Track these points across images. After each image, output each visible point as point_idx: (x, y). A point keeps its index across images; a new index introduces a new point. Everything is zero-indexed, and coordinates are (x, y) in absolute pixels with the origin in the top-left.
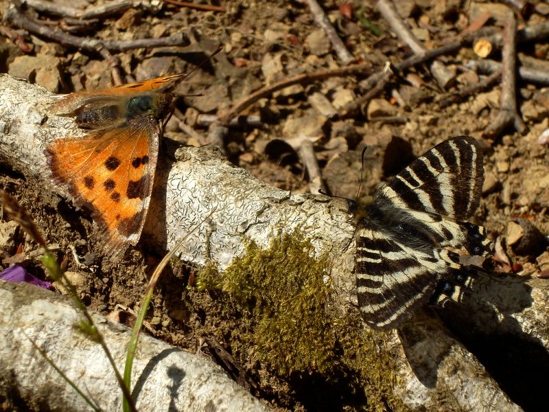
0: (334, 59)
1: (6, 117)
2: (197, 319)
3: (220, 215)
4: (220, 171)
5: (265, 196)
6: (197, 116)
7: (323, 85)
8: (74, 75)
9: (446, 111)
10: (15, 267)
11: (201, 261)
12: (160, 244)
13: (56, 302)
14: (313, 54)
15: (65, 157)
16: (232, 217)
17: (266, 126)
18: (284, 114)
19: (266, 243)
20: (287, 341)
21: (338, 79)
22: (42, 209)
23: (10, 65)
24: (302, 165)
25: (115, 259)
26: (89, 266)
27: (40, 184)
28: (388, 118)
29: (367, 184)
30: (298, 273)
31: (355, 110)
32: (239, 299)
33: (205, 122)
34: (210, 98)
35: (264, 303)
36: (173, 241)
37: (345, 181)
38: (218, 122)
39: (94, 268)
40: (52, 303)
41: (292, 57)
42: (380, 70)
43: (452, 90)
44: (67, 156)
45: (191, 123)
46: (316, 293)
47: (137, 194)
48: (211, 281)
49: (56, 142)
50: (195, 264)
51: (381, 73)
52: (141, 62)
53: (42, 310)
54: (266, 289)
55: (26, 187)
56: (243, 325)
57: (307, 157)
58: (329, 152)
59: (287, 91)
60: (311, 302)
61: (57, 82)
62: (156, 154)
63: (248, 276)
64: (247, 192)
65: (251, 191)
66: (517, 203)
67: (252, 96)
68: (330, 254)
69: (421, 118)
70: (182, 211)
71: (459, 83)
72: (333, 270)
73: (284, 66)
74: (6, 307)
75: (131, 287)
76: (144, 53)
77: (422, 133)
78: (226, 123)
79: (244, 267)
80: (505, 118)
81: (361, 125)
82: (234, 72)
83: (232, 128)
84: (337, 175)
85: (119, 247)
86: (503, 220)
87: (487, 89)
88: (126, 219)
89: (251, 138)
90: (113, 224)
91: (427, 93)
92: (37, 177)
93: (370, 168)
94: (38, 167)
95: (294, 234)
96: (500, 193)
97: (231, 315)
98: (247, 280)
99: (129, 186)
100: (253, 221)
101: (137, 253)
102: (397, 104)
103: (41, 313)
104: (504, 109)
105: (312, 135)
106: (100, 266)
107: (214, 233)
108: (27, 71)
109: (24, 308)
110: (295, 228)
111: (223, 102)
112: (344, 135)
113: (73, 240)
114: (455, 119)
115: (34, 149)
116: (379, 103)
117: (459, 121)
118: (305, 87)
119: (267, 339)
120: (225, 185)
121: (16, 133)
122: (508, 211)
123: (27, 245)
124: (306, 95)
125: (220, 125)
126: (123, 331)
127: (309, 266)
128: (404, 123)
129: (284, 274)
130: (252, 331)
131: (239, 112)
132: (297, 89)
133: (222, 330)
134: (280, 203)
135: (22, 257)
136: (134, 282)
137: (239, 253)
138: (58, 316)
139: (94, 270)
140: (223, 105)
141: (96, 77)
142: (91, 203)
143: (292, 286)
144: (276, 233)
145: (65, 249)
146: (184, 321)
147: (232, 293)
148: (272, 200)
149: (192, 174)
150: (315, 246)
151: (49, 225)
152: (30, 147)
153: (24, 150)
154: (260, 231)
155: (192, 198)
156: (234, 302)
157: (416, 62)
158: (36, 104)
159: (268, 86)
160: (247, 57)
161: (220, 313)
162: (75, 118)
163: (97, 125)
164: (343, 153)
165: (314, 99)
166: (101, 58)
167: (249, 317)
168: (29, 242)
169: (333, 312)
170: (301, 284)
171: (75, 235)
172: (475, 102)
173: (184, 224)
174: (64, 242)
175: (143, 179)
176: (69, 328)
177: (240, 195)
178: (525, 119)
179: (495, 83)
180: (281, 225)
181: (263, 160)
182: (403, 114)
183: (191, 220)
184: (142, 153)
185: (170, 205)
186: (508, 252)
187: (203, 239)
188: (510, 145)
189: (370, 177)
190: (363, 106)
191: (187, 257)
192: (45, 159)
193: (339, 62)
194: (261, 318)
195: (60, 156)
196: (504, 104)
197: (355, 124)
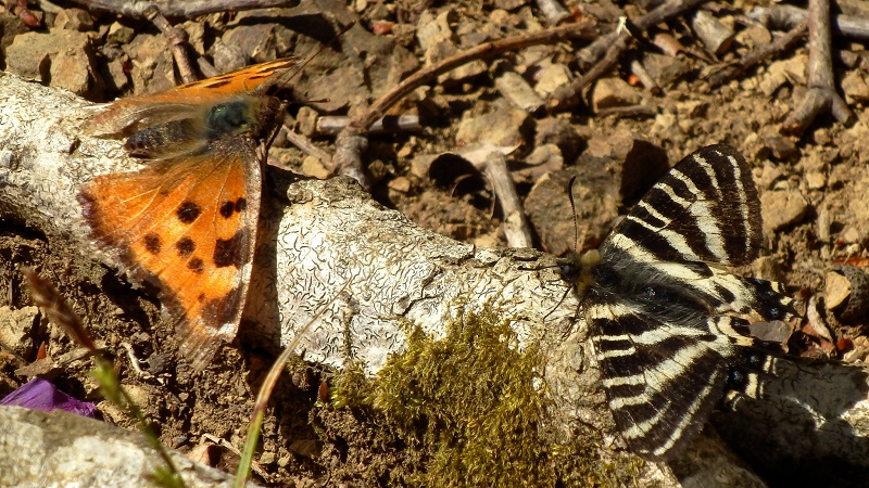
0: (534, 14)
1: (12, 142)
2: (333, 453)
3: (364, 288)
4: (361, 216)
5: (435, 254)
6: (316, 120)
7: (519, 58)
8: (112, 60)
9: (720, 93)
10: (36, 382)
11: (336, 361)
12: (270, 337)
13: (111, 439)
14: (498, 8)
15: (111, 204)
16: (384, 291)
17: (429, 130)
18: (458, 110)
19: (439, 329)
20: (479, 484)
21: (543, 47)
22: (76, 287)
23: (8, 49)
24: (490, 192)
25: (199, 364)
26: (157, 375)
27: (72, 247)
28: (628, 109)
29: (597, 221)
30: (492, 376)
31: (572, 98)
32: (400, 420)
33: (330, 128)
34: (335, 88)
35: (440, 425)
36: (291, 332)
37: (561, 216)
38: (352, 129)
39: (165, 378)
40: (106, 440)
41: (465, 14)
42: (610, 31)
43: (729, 57)
44: (115, 202)
45: (306, 130)
46: (522, 407)
47: (231, 259)
48: (354, 393)
49: (96, 181)
50: (327, 366)
51: (611, 35)
52: (221, 34)
53: (90, 453)
54: (443, 402)
55: (49, 252)
56: (408, 461)
57: (498, 180)
58: (533, 169)
59: (461, 72)
60: (514, 420)
61: (85, 74)
62: (257, 195)
63: (414, 383)
64: (405, 250)
65: (411, 247)
66: (841, 239)
67: (403, 84)
68: (543, 343)
69: (680, 106)
70: (303, 283)
71: (739, 45)
72: (548, 368)
73: (454, 30)
74: (33, 451)
75: (226, 406)
76: (224, 20)
77: (682, 131)
78: (365, 131)
79: (406, 368)
80: (817, 100)
81: (585, 123)
82: (373, 44)
83: (373, 137)
84: (547, 207)
85: (205, 345)
86: (819, 267)
87: (786, 53)
88: (215, 301)
89: (405, 151)
90: (194, 309)
91: (688, 64)
92: (66, 236)
93: (601, 193)
94: (68, 221)
95: (483, 314)
96: (813, 223)
97: (388, 445)
98: (411, 389)
99: (218, 247)
100: (417, 296)
101: (234, 352)
102: (640, 85)
103: (89, 458)
104: (813, 87)
105: (503, 145)
106: (175, 375)
107: (355, 317)
108: (36, 58)
109: (61, 450)
110: (485, 305)
111: (356, 94)
112: (557, 140)
113: (129, 334)
114: (735, 104)
115: (61, 193)
116: (610, 85)
117: (742, 108)
118: (489, 64)
119: (448, 481)
120: (370, 240)
121: (30, 167)
122: (827, 252)
123: (53, 344)
124: (491, 76)
125: (355, 134)
126: (221, 481)
127: (509, 364)
128: (653, 116)
129: (470, 378)
130: (423, 470)
131: (384, 111)
132: (477, 68)
133: (375, 470)
134: (459, 265)
135: (46, 364)
136: (229, 398)
137: (396, 347)
138: (116, 461)
139: (165, 381)
140: (357, 99)
141: (149, 62)
142: (156, 277)
143: (483, 395)
144: (454, 313)
145: (116, 349)
146: (312, 457)
147: (388, 411)
148: (446, 260)
149: (316, 223)
150: (517, 331)
151: (87, 312)
152: (53, 189)
153: (43, 195)
154: (429, 310)
155: (318, 262)
156: (393, 424)
157: (666, 14)
158: (60, 121)
159: (429, 66)
160: (392, 17)
161: (371, 443)
162: (125, 140)
163: (160, 152)
164: (556, 172)
165: (505, 82)
166: (155, 31)
167: (418, 448)
168: (56, 340)
169: (550, 435)
170: (497, 392)
171: (131, 326)
172: (766, 75)
173: (307, 305)
174: (114, 339)
175: (238, 236)
176: (134, 480)
177: (394, 254)
178: (849, 100)
179: (798, 44)
180: (462, 301)
181: (427, 187)
182: (650, 101)
183: (318, 298)
184: (235, 193)
185: (283, 274)
186: (828, 320)
187: (338, 327)
188: (826, 145)
189: (602, 208)
190: (585, 90)
191: (315, 356)
192: (80, 209)
193: (542, 18)
194: (436, 449)
195: (103, 204)
196: (814, 78)
197: (573, 121)
